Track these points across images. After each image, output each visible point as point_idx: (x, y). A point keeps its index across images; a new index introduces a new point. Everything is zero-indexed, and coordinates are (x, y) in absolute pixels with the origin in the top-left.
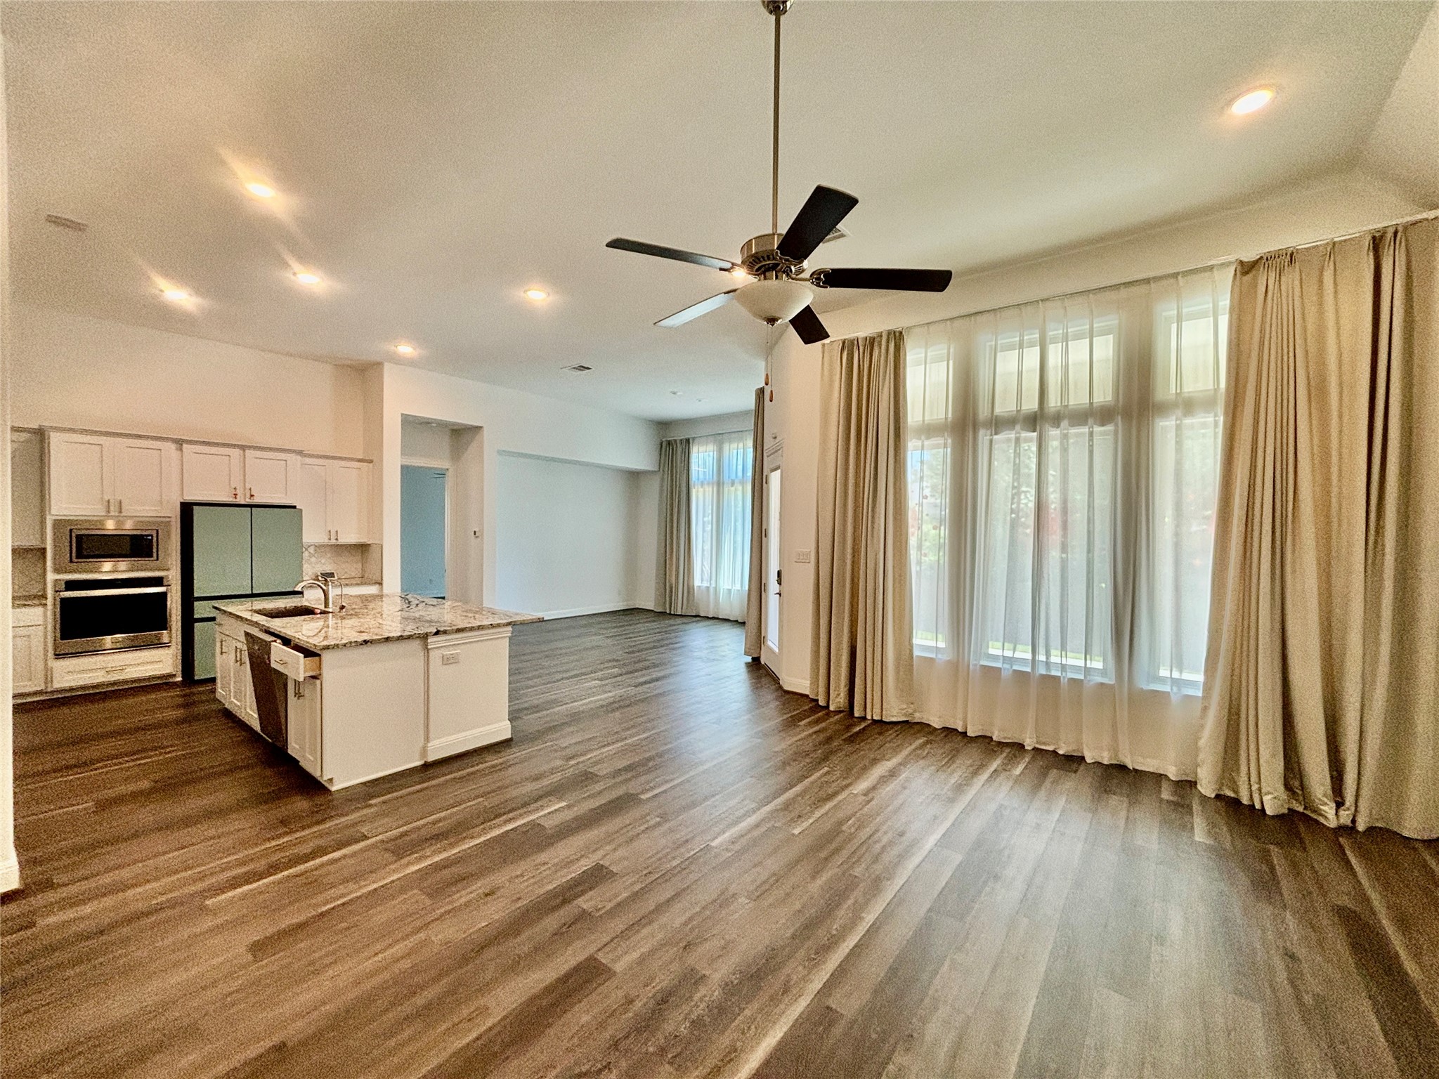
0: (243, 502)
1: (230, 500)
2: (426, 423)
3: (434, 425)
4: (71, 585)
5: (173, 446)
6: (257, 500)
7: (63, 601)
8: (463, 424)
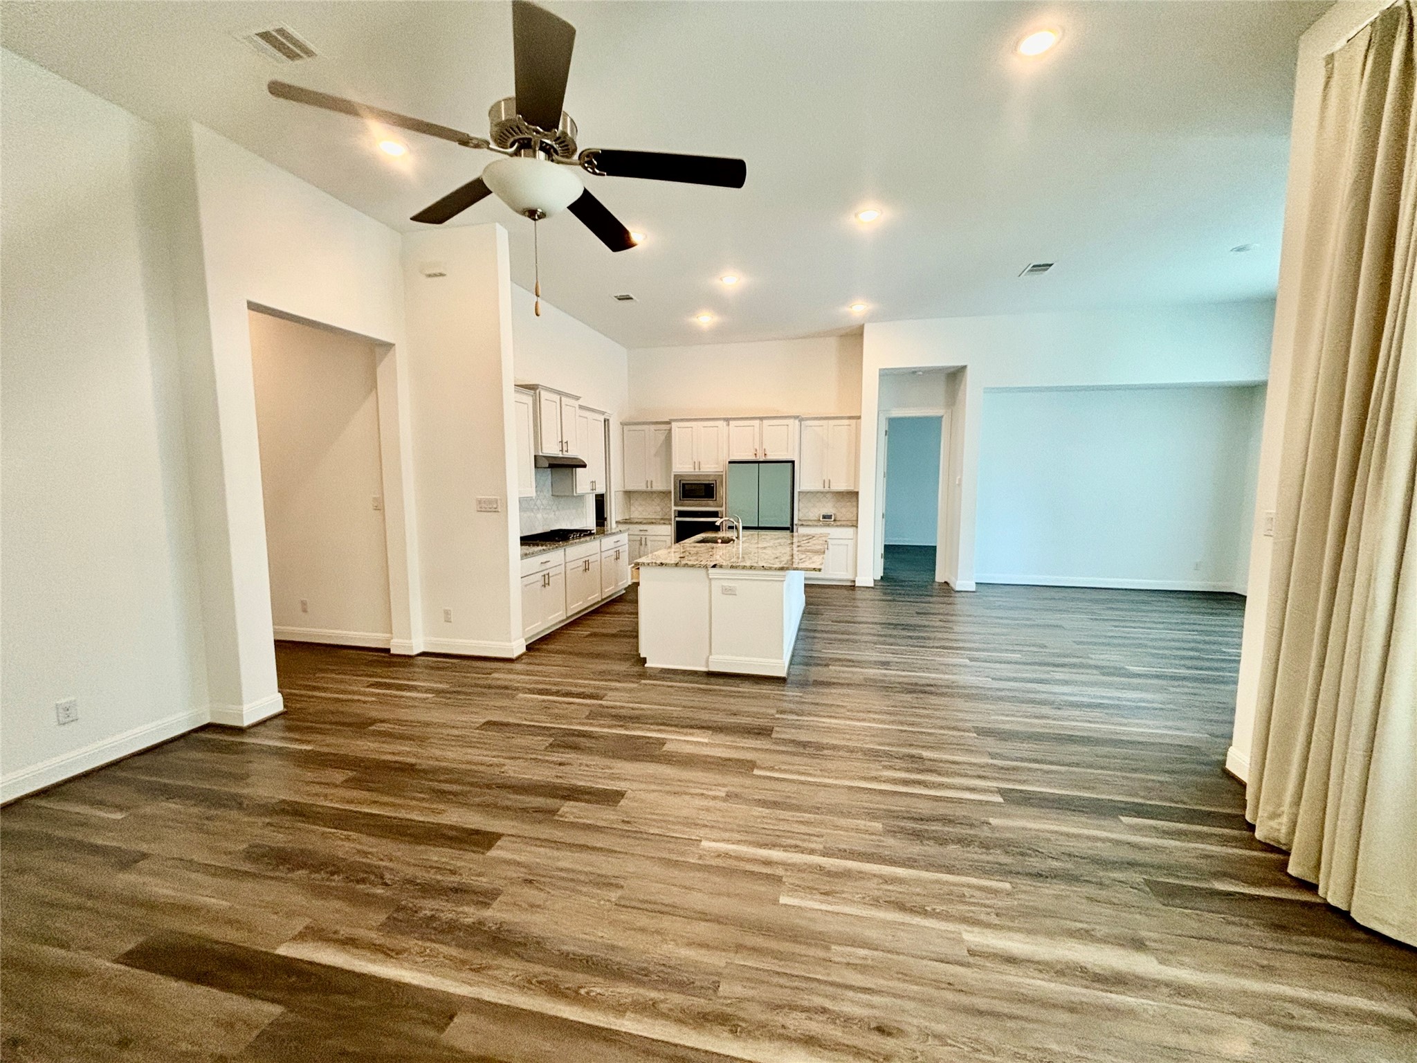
0: (761, 460)
1: (752, 458)
2: (914, 375)
3: (921, 373)
4: (681, 514)
5: (725, 423)
6: (769, 458)
7: (678, 522)
8: (954, 367)
